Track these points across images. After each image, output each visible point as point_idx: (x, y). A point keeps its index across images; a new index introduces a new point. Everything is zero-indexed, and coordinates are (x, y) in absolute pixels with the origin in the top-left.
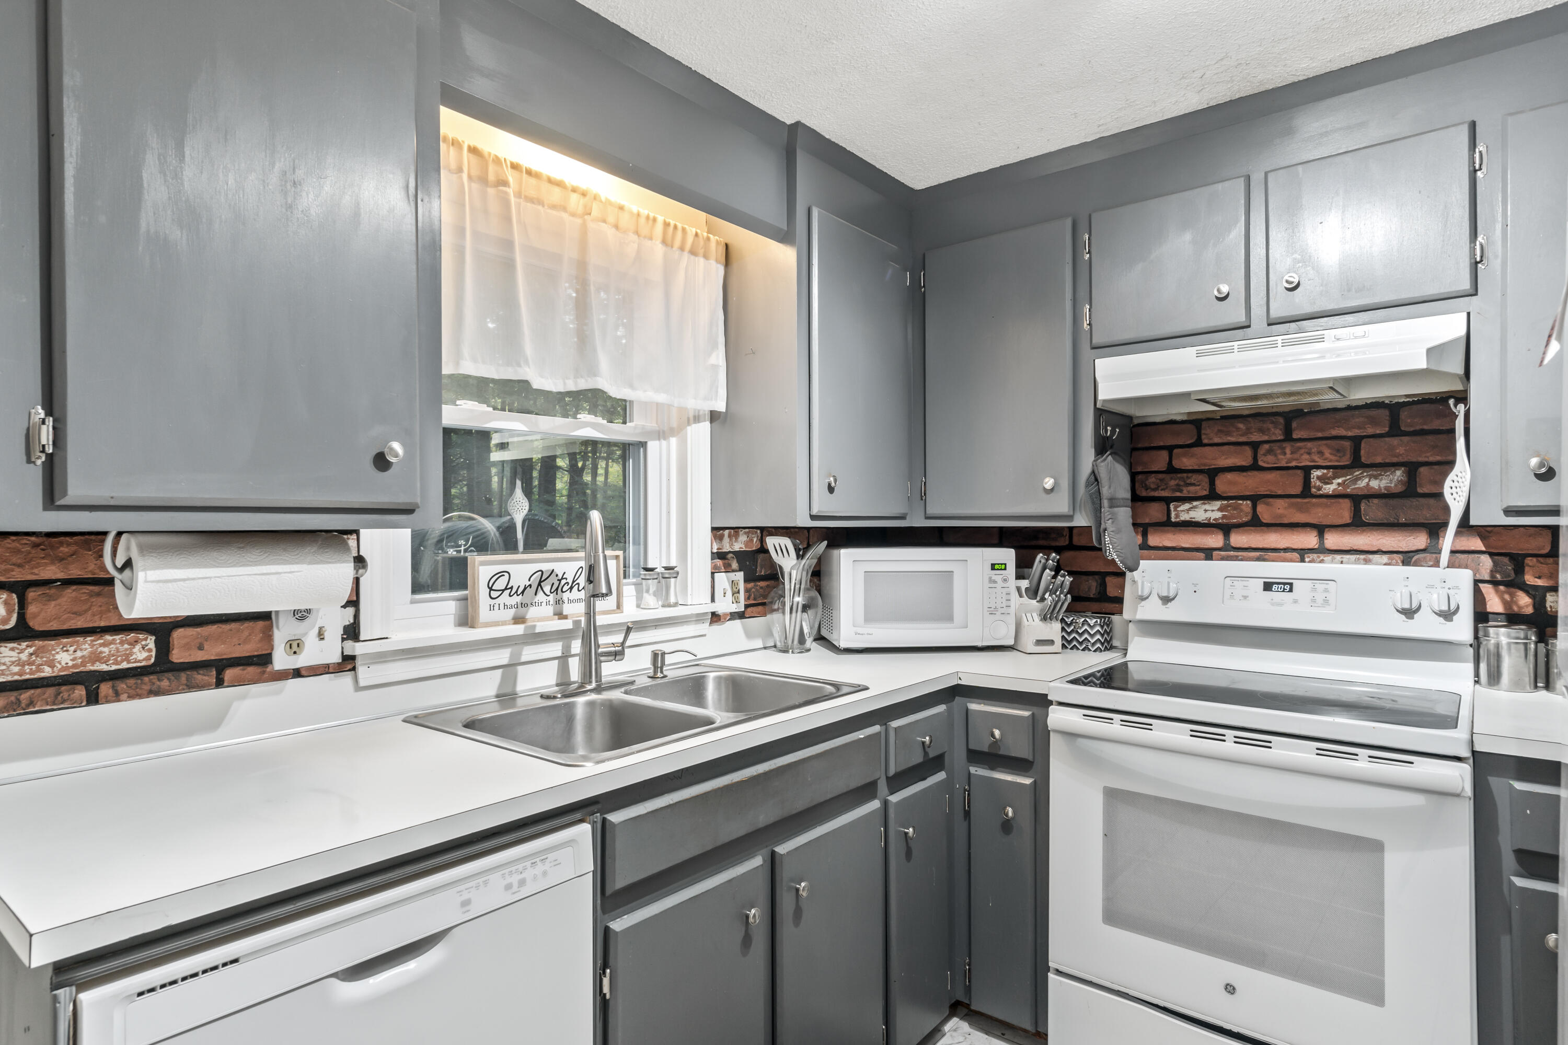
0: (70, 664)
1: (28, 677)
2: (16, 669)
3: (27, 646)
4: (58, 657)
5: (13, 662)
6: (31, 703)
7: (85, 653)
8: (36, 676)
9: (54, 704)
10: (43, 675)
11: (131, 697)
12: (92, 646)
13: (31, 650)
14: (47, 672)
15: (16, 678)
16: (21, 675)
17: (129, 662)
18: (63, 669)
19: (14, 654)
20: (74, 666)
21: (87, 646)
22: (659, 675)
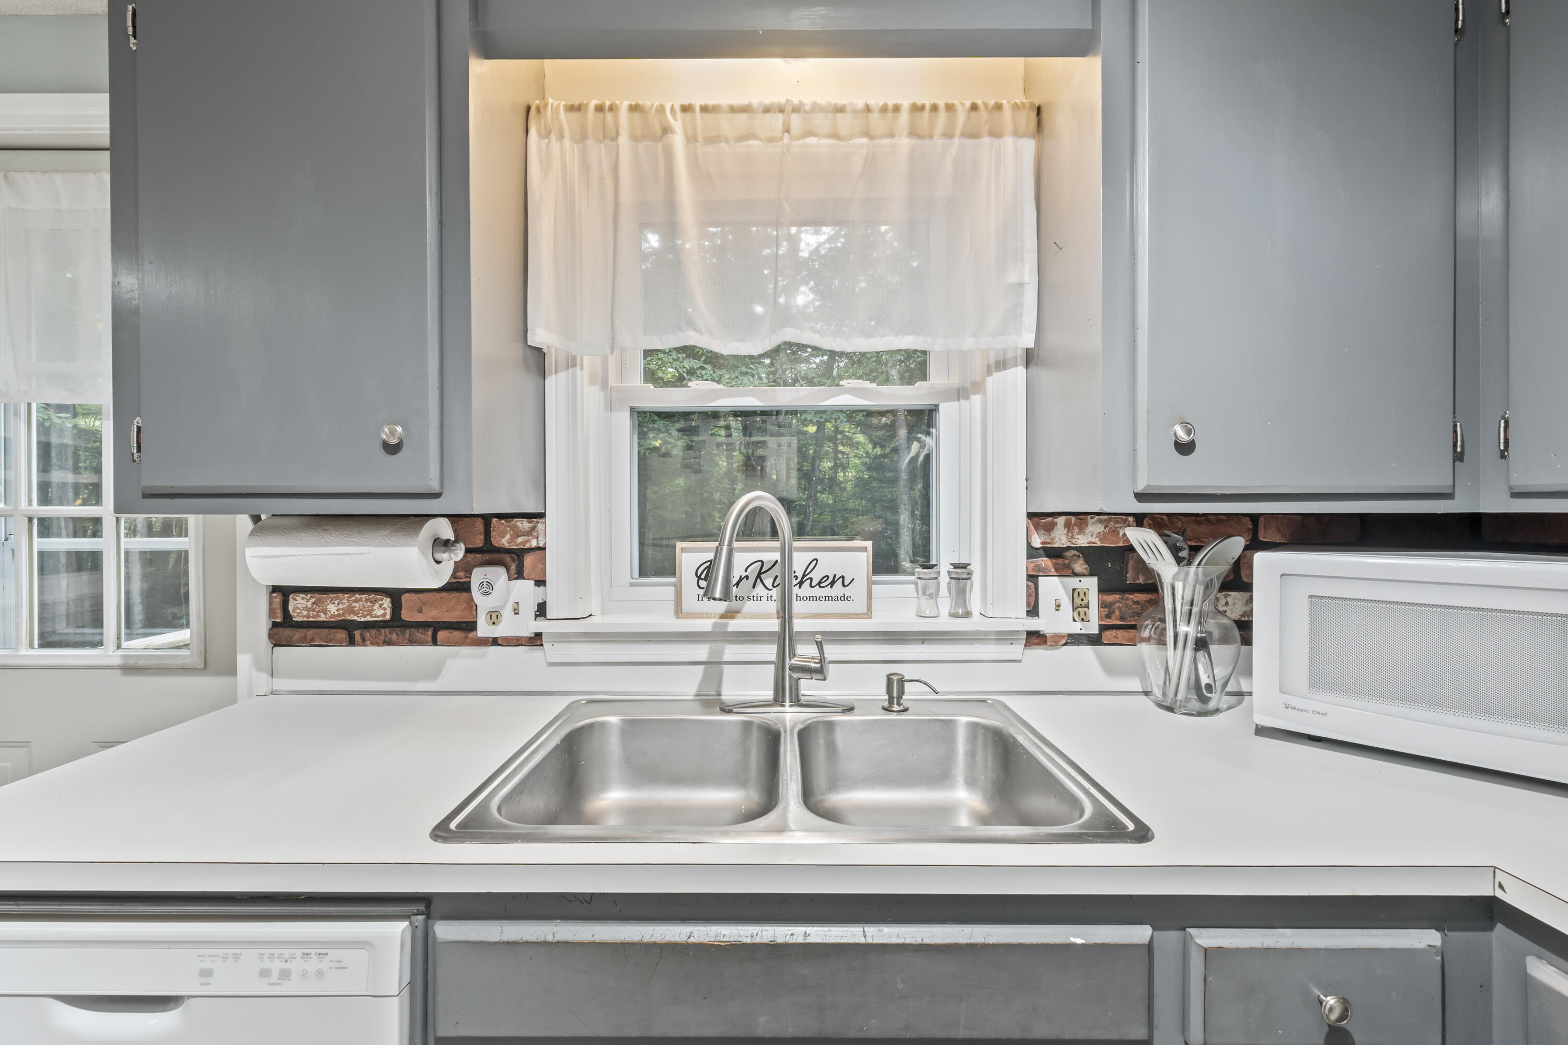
0: (336, 613)
1: (311, 619)
2: (305, 613)
3: (311, 597)
4: (329, 607)
5: (304, 608)
6: (312, 640)
7: (345, 606)
8: (316, 620)
9: (326, 642)
10: (320, 619)
11: (373, 644)
12: (349, 601)
13: (313, 600)
14: (323, 617)
15: (306, 619)
16: (308, 618)
17: (371, 617)
18: (332, 616)
19: (304, 602)
20: (339, 615)
21: (345, 601)
22: (896, 708)
